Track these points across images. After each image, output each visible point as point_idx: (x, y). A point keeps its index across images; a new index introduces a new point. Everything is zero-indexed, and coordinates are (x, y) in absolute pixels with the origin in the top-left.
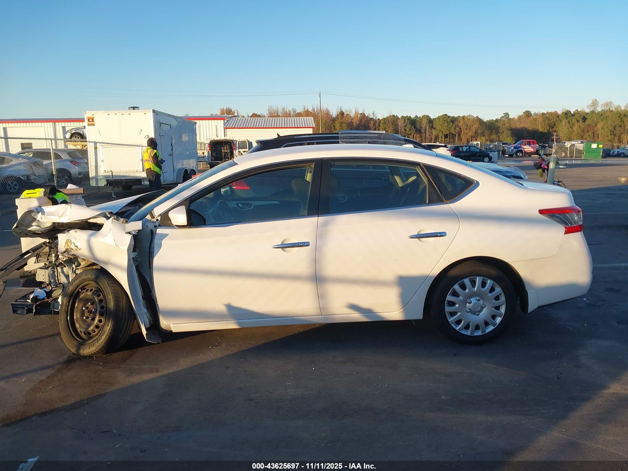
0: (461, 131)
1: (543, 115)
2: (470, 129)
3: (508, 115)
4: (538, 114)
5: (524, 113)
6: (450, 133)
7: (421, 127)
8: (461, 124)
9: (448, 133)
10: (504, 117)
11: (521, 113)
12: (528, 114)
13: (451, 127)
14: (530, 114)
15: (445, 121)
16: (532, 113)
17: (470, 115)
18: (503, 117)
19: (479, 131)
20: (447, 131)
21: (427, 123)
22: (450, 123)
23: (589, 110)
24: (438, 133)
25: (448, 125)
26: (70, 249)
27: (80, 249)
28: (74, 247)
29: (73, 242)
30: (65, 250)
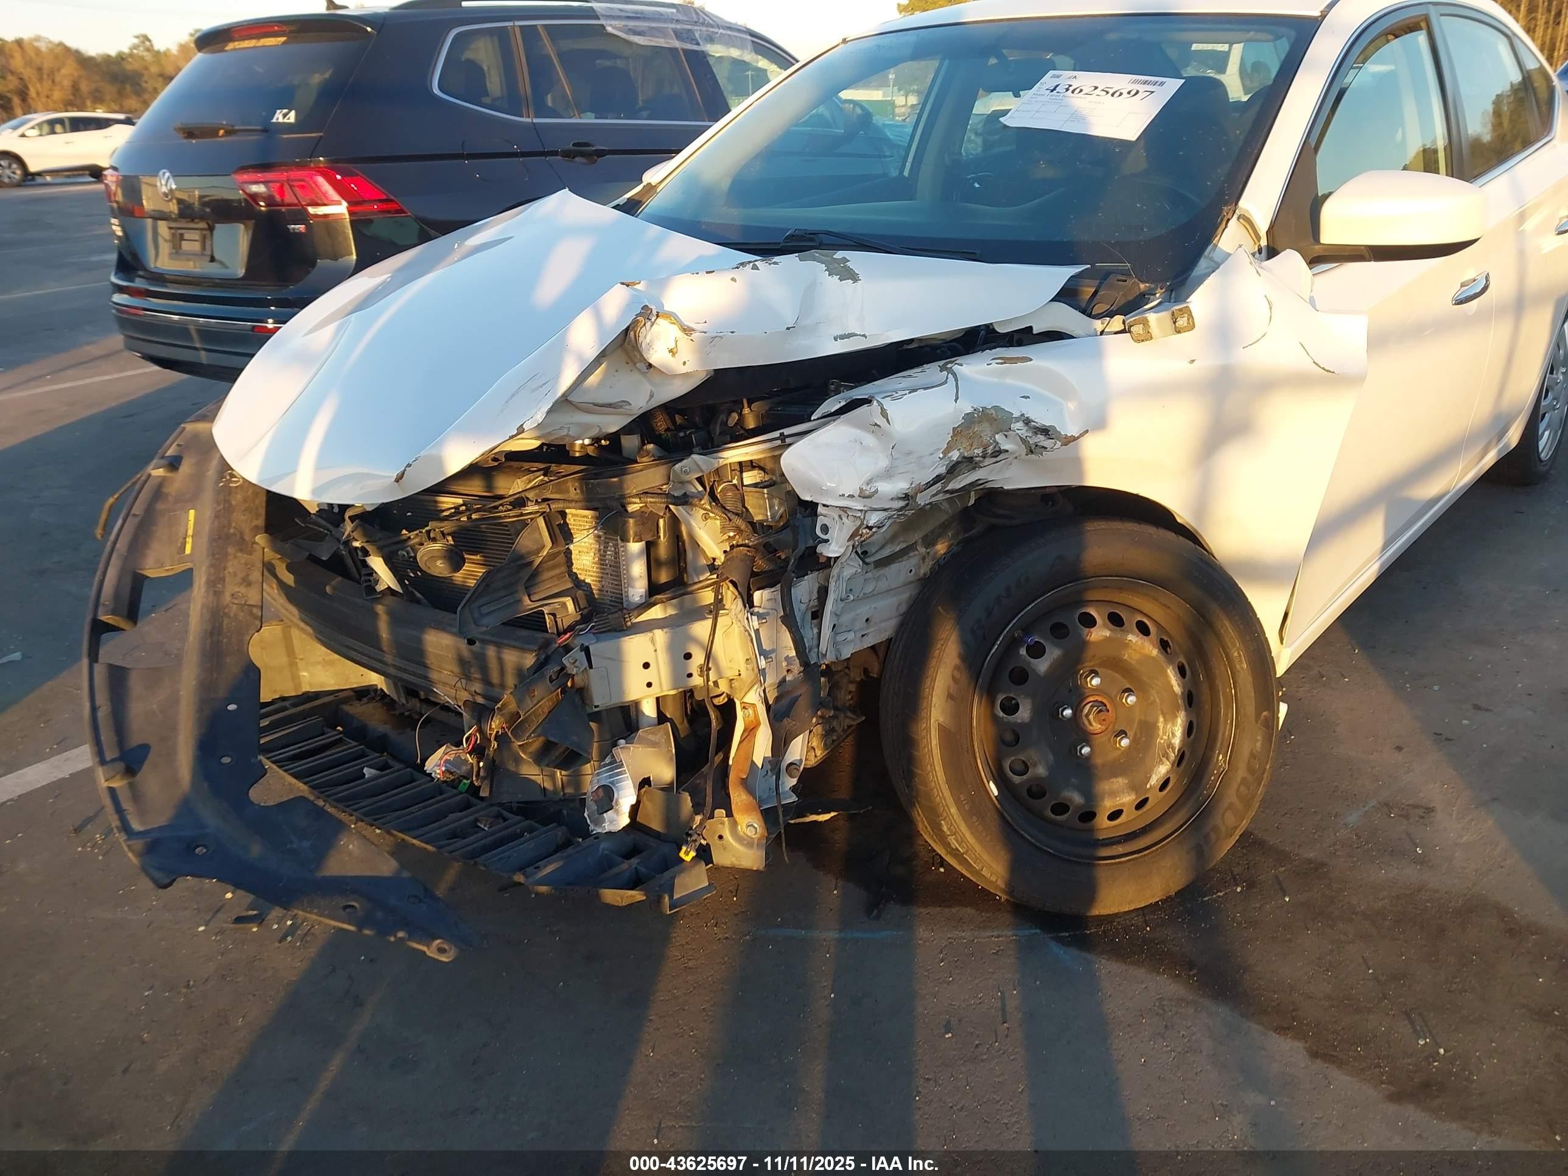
26: (981, 459)
27: (1070, 439)
28: (1024, 441)
29: (1016, 414)
30: (942, 470)
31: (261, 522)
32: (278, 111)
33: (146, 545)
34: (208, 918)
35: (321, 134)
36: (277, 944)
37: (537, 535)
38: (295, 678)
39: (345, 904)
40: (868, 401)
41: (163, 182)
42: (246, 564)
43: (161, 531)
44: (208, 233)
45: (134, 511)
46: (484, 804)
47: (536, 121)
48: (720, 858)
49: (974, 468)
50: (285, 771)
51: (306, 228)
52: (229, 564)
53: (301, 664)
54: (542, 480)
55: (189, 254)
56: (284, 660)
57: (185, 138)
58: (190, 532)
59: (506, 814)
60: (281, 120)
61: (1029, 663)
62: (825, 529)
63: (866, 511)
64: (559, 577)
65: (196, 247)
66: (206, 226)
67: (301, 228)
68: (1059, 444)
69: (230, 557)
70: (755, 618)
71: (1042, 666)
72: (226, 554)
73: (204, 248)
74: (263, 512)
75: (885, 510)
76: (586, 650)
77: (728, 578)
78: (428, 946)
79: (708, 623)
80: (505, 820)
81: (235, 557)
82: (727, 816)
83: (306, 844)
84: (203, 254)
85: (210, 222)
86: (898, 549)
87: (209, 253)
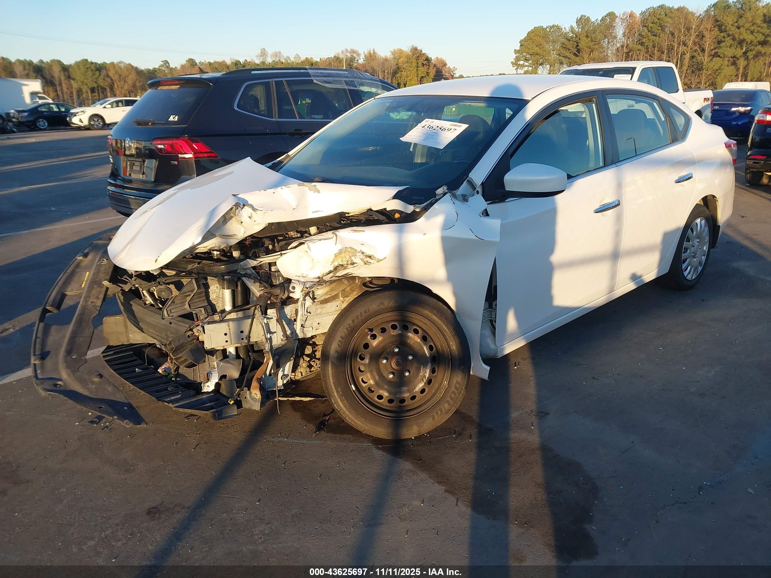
0: (114, 84)
1: (210, 65)
2: (125, 81)
3: (168, 63)
4: (204, 63)
5: (187, 61)
6: (98, 87)
7: (53, 77)
8: (111, 73)
9: (95, 85)
10: (164, 66)
11: (184, 62)
12: (192, 62)
13: (98, 77)
14: (194, 63)
15: (87, 68)
16: (197, 61)
17: (121, 62)
18: (162, 66)
19: (138, 84)
20: (94, 83)
21: (60, 71)
22: (95, 72)
23: (258, 60)
24: (79, 85)
25: (94, 74)
26: (346, 265)
27: (380, 260)
28: (362, 260)
29: (359, 250)
30: (332, 269)
31: (108, 277)
32: (172, 116)
33: (69, 284)
34: (80, 420)
35: (186, 126)
36: (101, 430)
37: (192, 285)
38: (128, 337)
39: (100, 406)
40: (304, 243)
41: (127, 142)
42: (99, 292)
43: (76, 279)
44: (143, 163)
45: (68, 271)
46: (173, 383)
47: (278, 120)
48: (245, 405)
49: (345, 269)
50: (111, 368)
51: (178, 163)
52: (93, 291)
53: (130, 332)
54: (197, 266)
55: (135, 171)
56: (123, 330)
57: (137, 125)
58: (85, 280)
59: (179, 386)
60: (172, 120)
61: (370, 341)
62: (294, 288)
63: (305, 282)
64: (203, 300)
65: (138, 168)
66: (142, 160)
67: (176, 163)
68: (375, 262)
69: (94, 289)
70: (265, 319)
71: (375, 343)
72: (93, 288)
73: (141, 169)
74: (110, 273)
75: (312, 282)
76: (203, 327)
77: (259, 304)
78: (123, 422)
79: (250, 320)
80: (178, 388)
81: (96, 289)
82: (248, 390)
83: (93, 386)
84: (140, 171)
85: (144, 159)
86: (327, 297)
87: (143, 171)
